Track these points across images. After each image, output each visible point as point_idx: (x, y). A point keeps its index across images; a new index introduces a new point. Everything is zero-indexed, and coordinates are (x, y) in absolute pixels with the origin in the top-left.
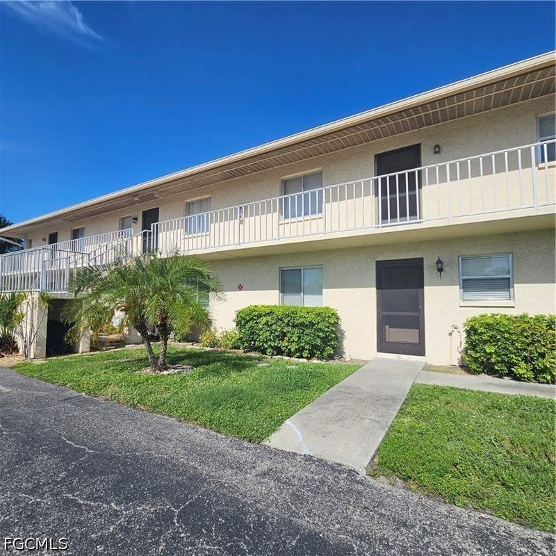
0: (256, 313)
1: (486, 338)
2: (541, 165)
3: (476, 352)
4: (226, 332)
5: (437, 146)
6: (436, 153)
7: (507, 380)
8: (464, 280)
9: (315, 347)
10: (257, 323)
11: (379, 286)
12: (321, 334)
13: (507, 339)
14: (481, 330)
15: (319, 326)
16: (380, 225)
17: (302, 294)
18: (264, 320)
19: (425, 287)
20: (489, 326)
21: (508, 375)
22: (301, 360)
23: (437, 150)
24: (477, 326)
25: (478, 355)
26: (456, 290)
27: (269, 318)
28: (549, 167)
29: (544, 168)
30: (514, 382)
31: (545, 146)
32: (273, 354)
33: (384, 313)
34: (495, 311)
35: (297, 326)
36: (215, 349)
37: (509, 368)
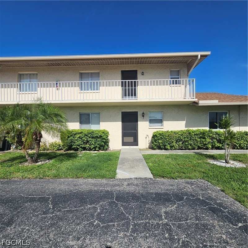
0: (74, 133)
1: (159, 138)
2: (171, 85)
3: (156, 143)
4: (52, 143)
5: (143, 72)
6: (142, 75)
7: (163, 150)
8: (150, 120)
9: (101, 146)
10: (74, 137)
11: (123, 121)
12: (104, 140)
13: (165, 138)
14: (158, 136)
15: (104, 137)
16: (127, 99)
17: (90, 124)
18: (78, 136)
19: (138, 122)
20: (160, 134)
21: (164, 149)
22: (96, 152)
23: (143, 74)
24: (157, 134)
25: (157, 144)
26: (148, 123)
27: (81, 135)
28: (176, 86)
29: (174, 86)
30: (165, 151)
31: (172, 81)
32: (82, 151)
33: (125, 131)
34: (160, 130)
35: (94, 138)
36: (45, 151)
37: (165, 147)
